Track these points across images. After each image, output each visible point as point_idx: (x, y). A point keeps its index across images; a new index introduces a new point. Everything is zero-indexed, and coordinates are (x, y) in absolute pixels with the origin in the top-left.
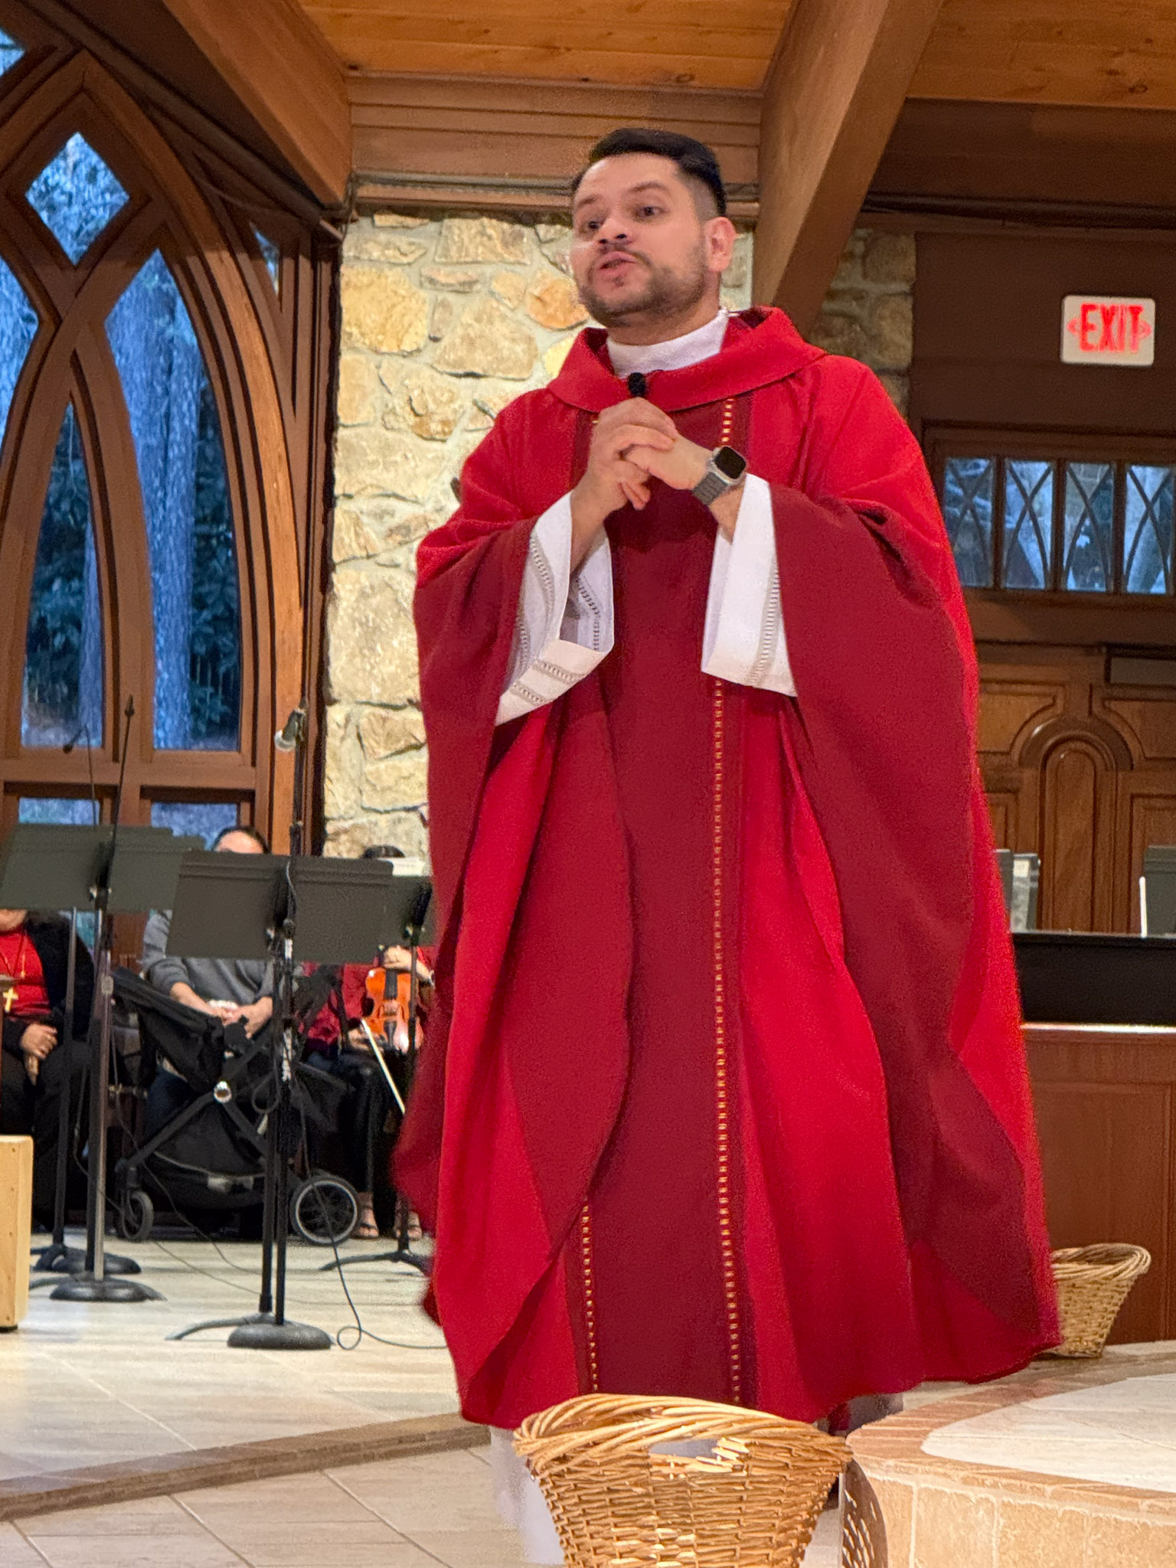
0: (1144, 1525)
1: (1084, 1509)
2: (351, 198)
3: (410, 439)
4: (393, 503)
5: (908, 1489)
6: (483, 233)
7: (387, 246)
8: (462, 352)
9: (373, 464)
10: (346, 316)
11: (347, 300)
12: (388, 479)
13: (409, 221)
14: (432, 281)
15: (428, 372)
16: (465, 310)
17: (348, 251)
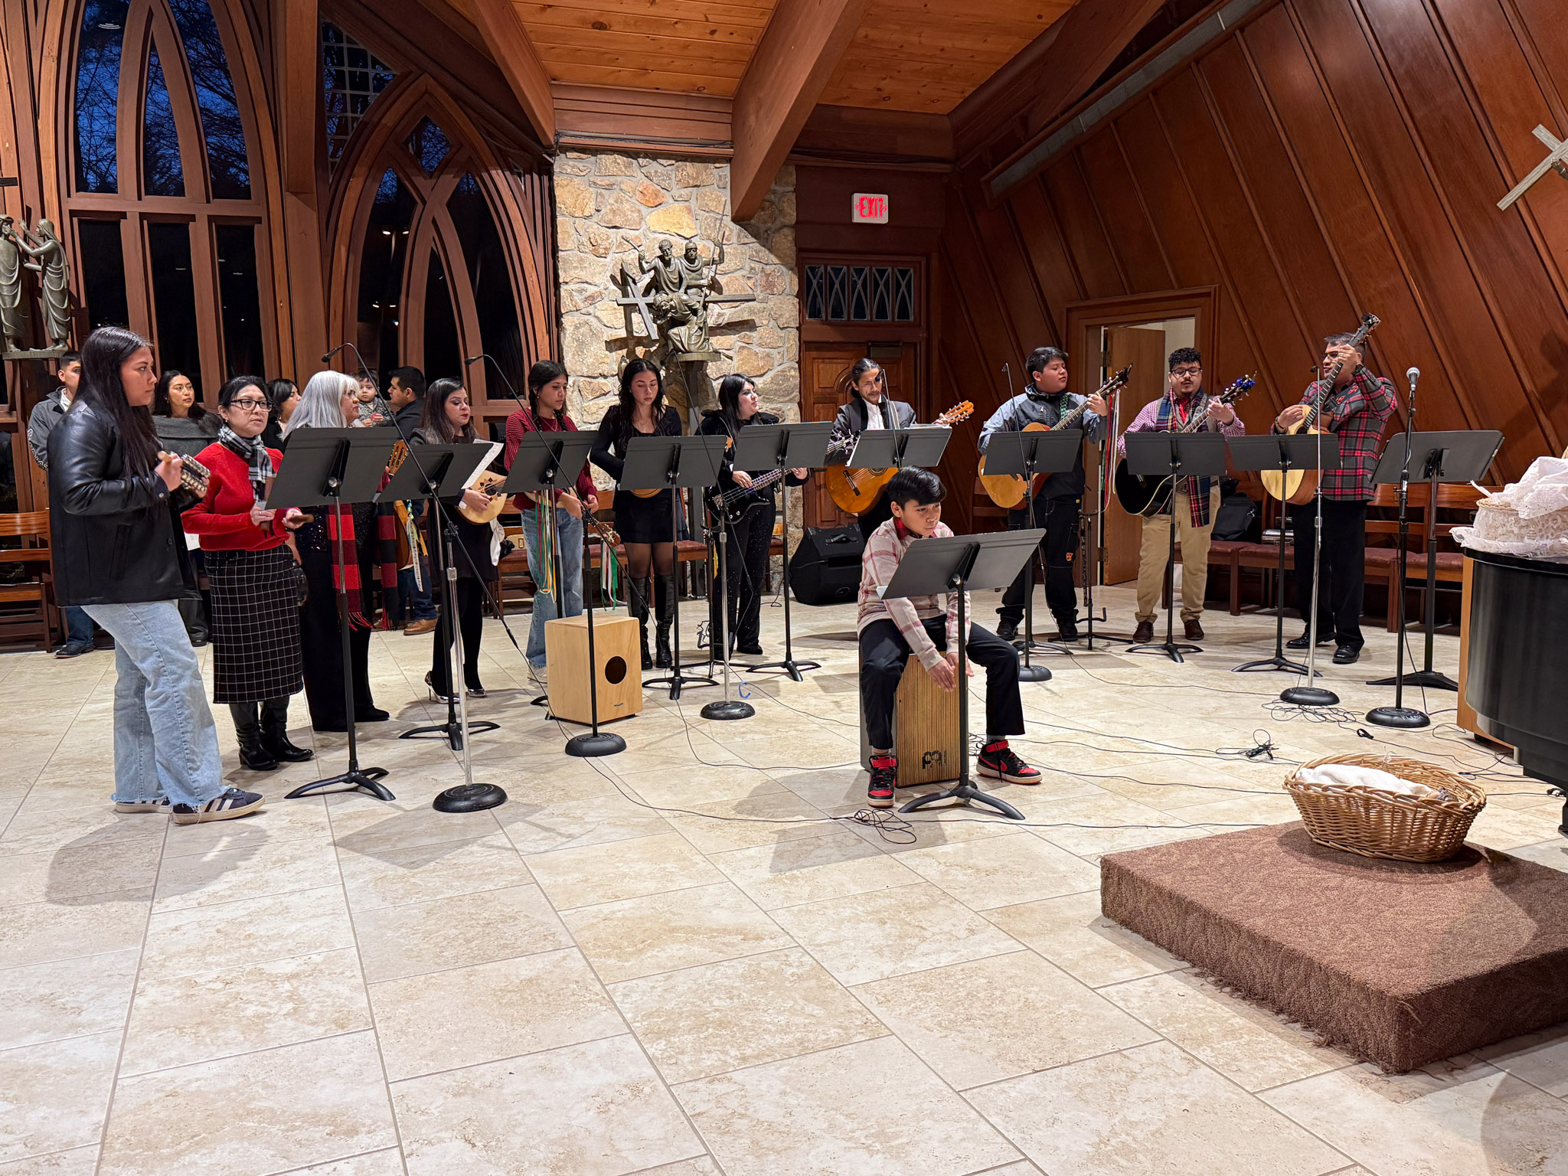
2: (557, 143)
3: (592, 257)
4: (586, 285)
6: (615, 162)
7: (573, 167)
8: (610, 216)
9: (576, 268)
10: (558, 200)
11: (558, 192)
12: (583, 275)
13: (583, 156)
14: (595, 183)
15: (596, 226)
16: (611, 198)
17: (556, 169)
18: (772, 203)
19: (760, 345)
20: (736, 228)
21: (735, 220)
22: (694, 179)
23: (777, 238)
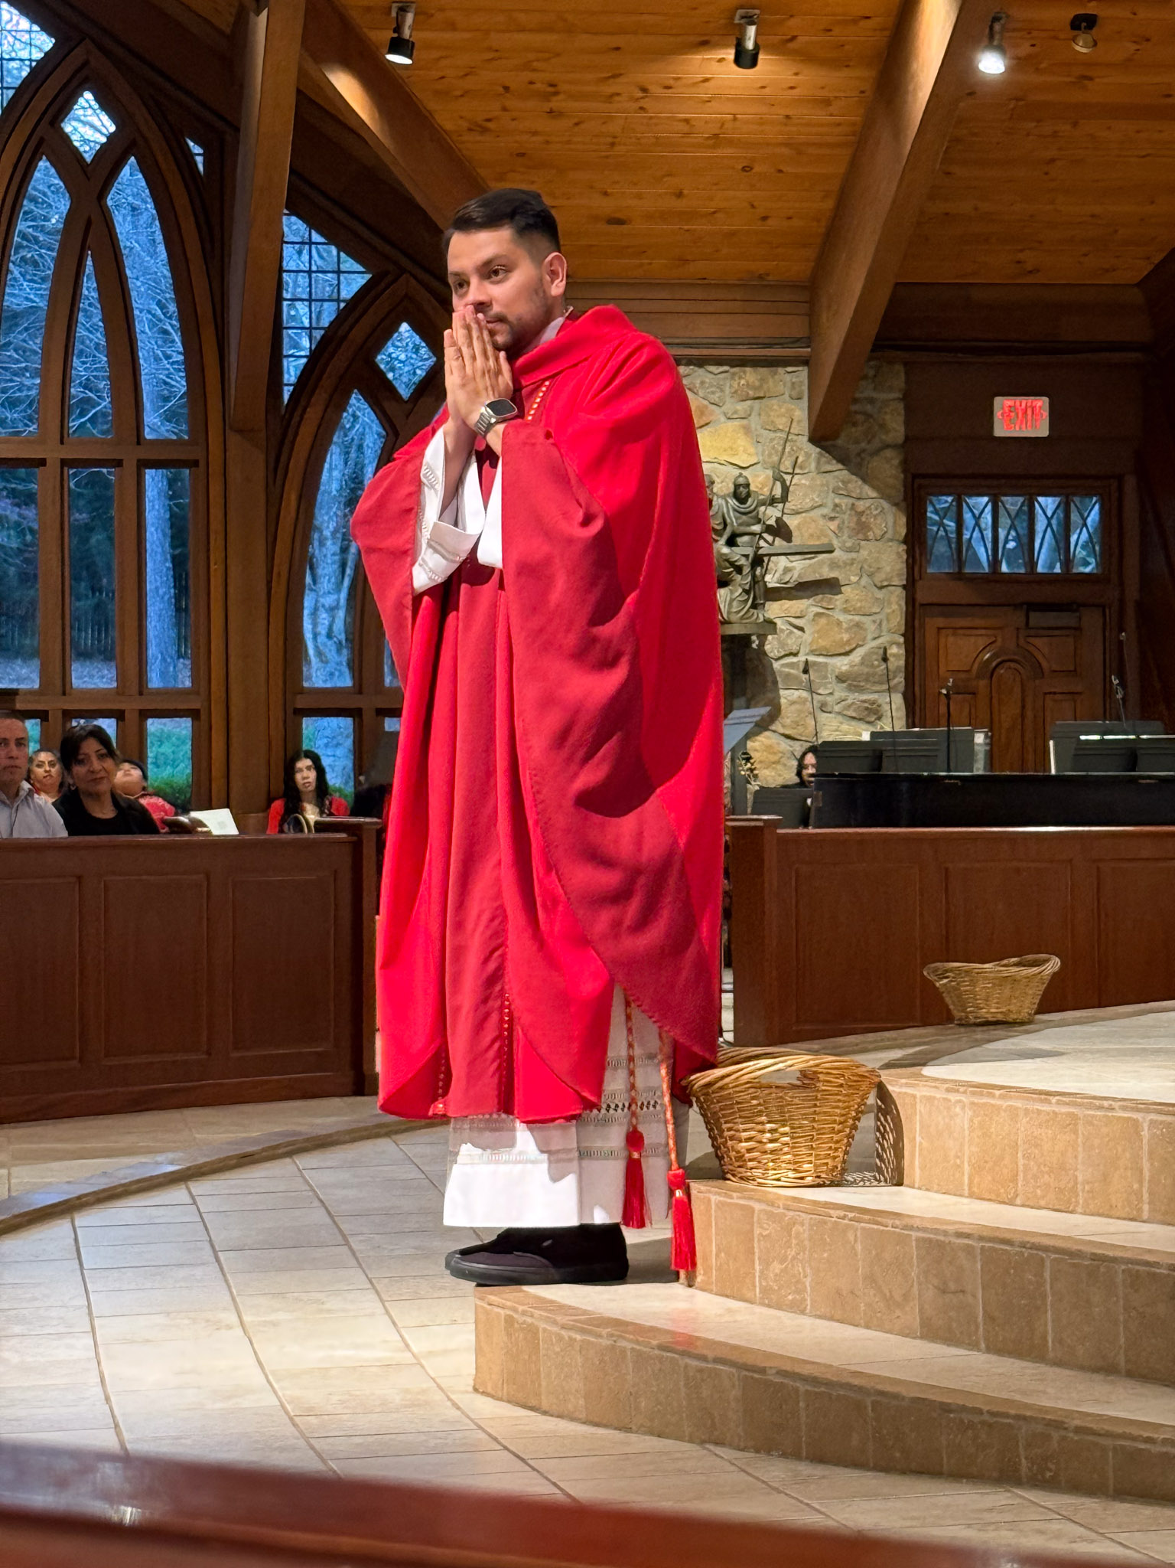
0: (1054, 1112)
1: (1019, 1104)
5: (914, 1096)
18: (869, 416)
19: (846, 611)
20: (814, 451)
21: (814, 439)
22: (755, 388)
23: (875, 463)
